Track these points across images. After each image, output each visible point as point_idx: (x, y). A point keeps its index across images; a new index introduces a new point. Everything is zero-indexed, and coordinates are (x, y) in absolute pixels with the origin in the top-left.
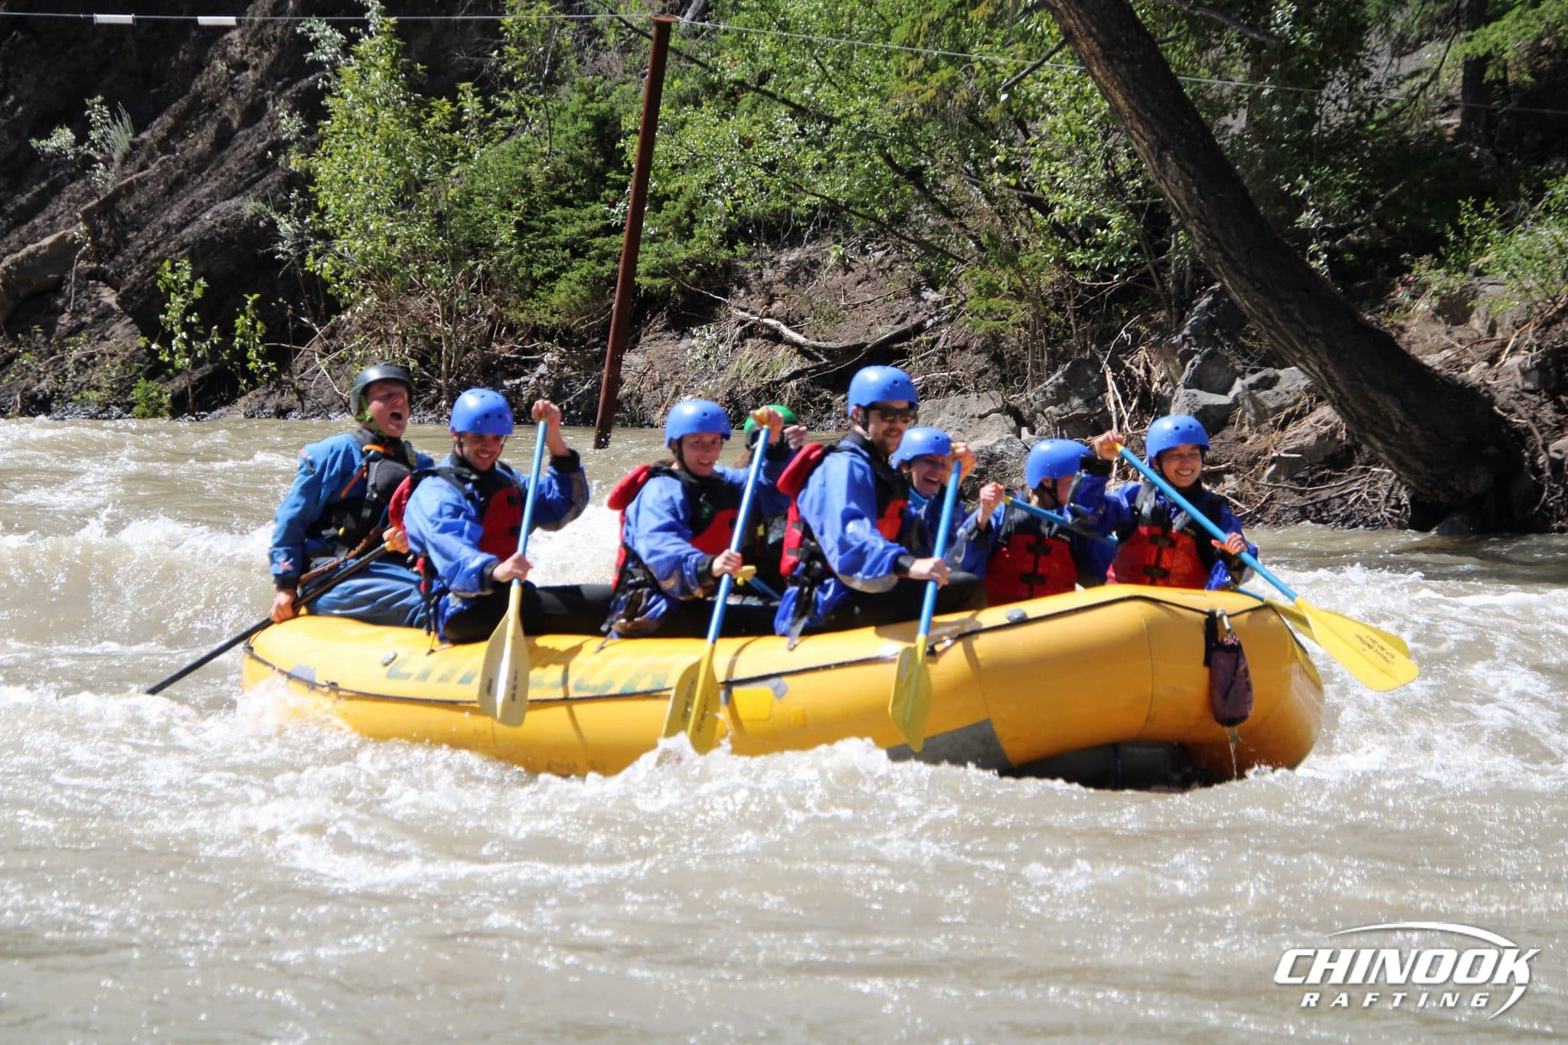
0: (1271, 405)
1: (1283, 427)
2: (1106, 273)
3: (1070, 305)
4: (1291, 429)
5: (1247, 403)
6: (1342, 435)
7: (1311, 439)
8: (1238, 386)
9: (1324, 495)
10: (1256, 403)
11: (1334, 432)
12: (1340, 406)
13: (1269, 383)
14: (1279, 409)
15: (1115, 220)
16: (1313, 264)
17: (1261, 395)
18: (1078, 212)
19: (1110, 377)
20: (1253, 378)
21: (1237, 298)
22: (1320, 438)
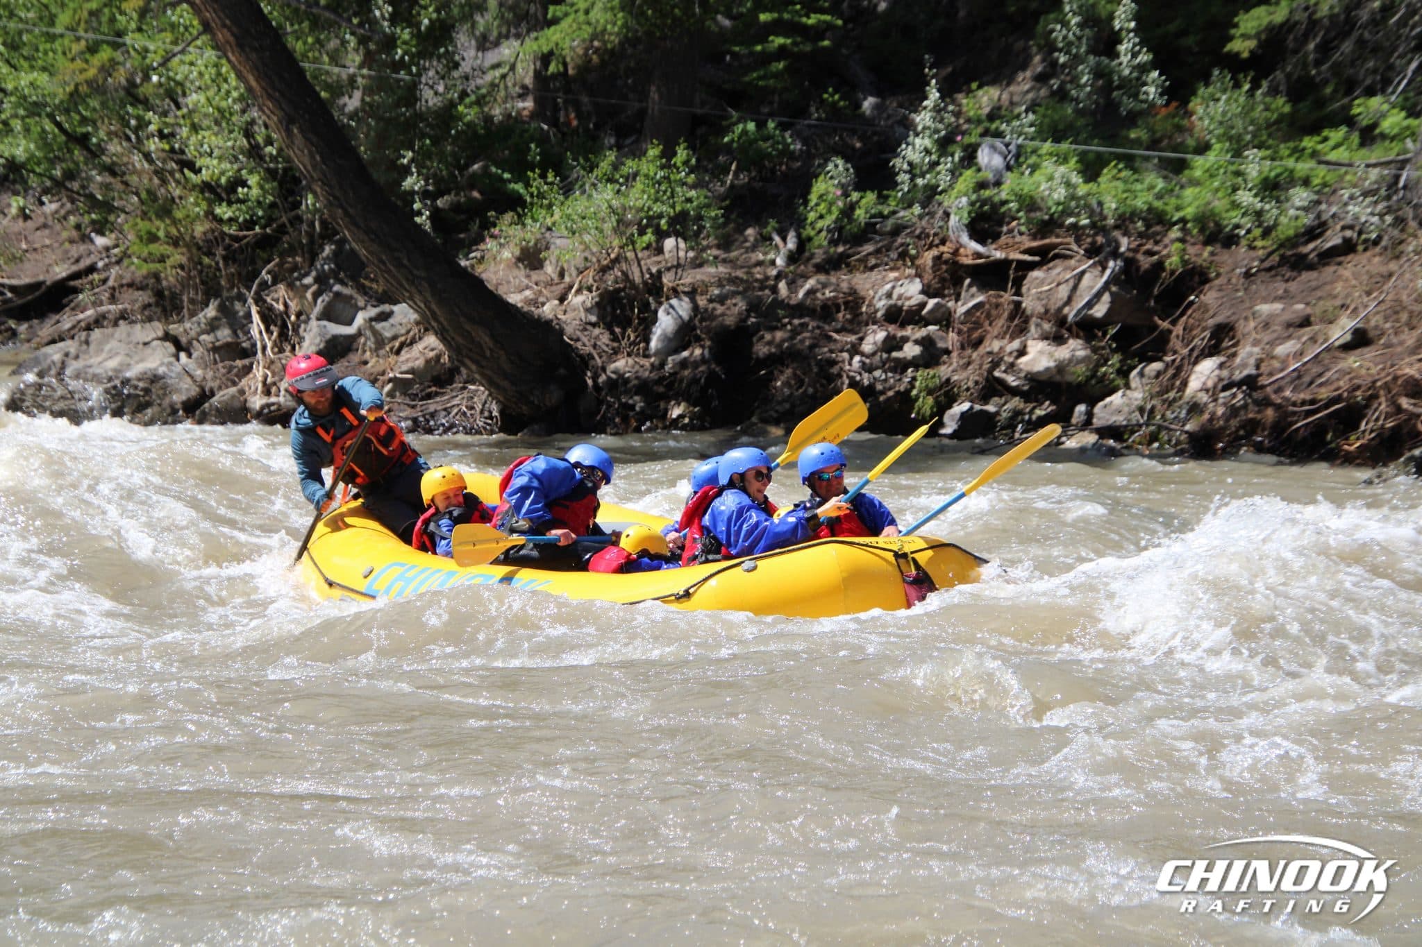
0: (388, 334)
1: (398, 352)
2: (249, 224)
3: (220, 252)
4: (405, 355)
5: (368, 333)
6: (445, 359)
7: (420, 363)
8: (360, 319)
9: (432, 408)
10: (376, 333)
11: (438, 357)
12: (442, 336)
13: (384, 317)
14: (395, 338)
15: (253, 180)
16: (418, 220)
17: (379, 326)
18: (223, 173)
19: (254, 309)
20: (373, 312)
21: (354, 245)
22: (428, 362)
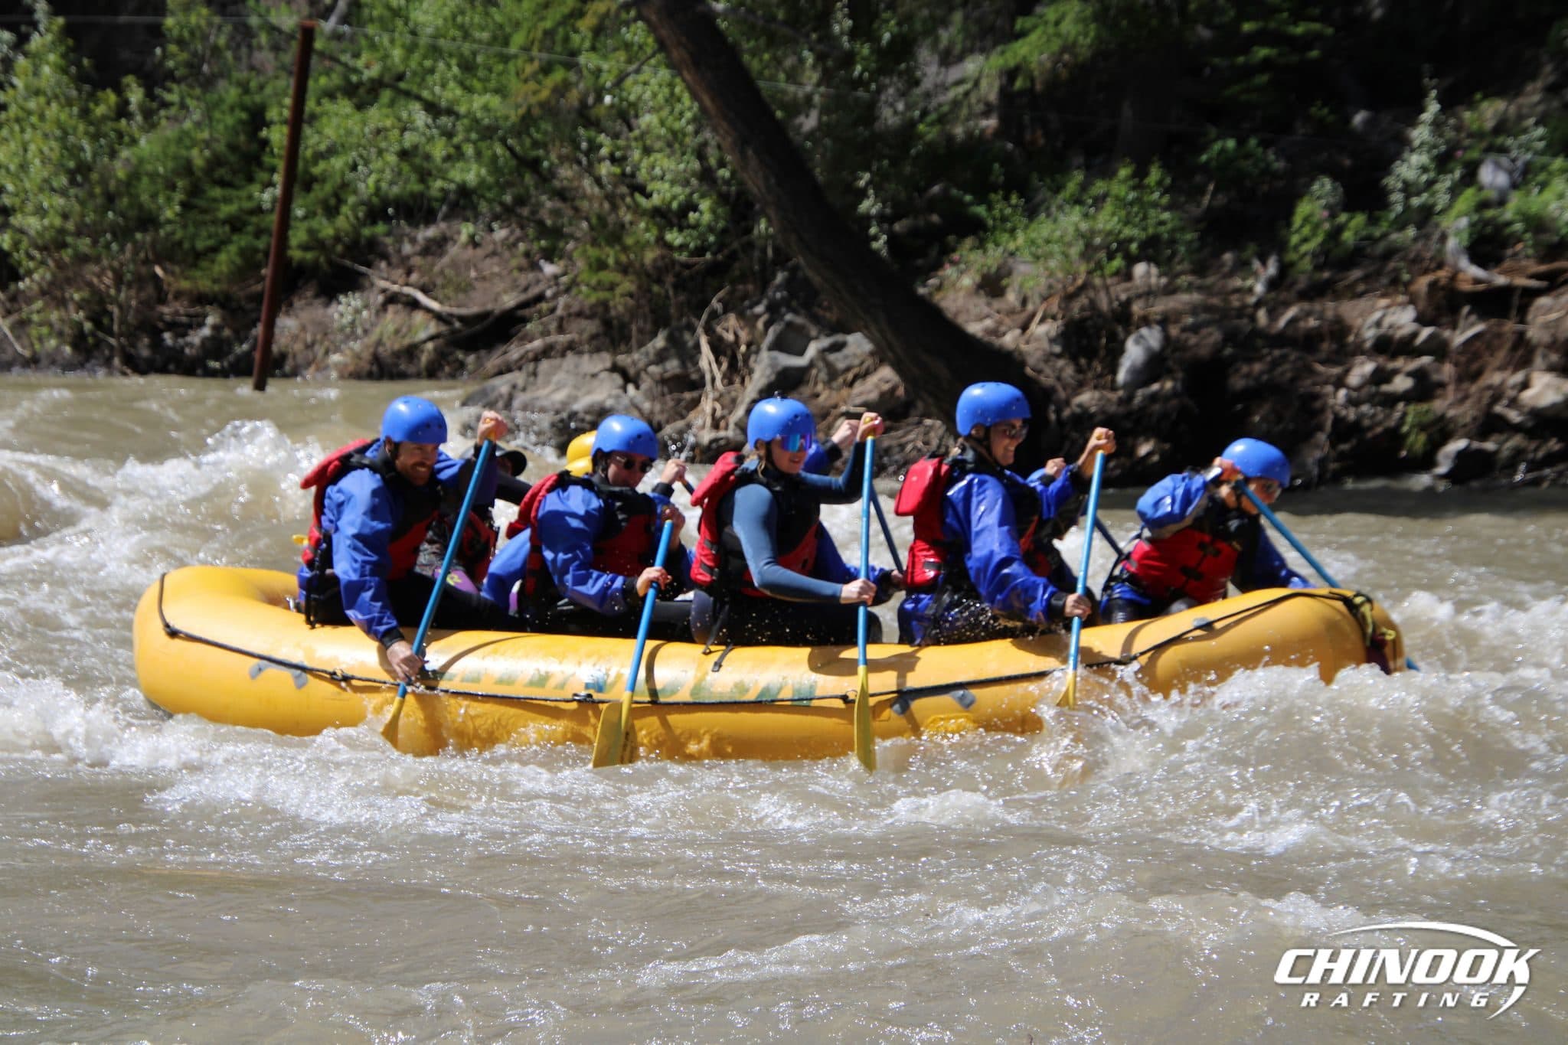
0: (841, 366)
1: (851, 385)
2: (700, 251)
3: (670, 279)
4: (858, 387)
5: (821, 364)
6: (901, 391)
7: (875, 395)
8: (812, 350)
10: (829, 366)
11: (894, 389)
12: (898, 367)
13: (837, 347)
14: (848, 369)
15: (705, 205)
16: (875, 245)
17: (832, 357)
18: (674, 197)
19: (704, 341)
20: (825, 342)
21: (810, 274)
22: (882, 395)
